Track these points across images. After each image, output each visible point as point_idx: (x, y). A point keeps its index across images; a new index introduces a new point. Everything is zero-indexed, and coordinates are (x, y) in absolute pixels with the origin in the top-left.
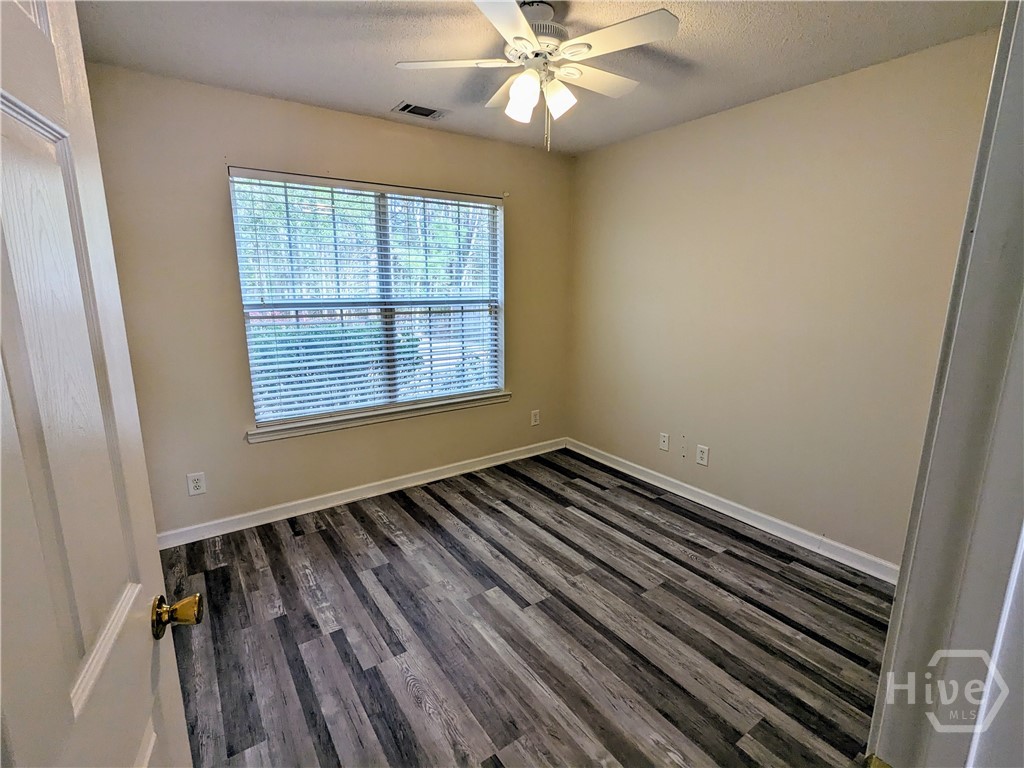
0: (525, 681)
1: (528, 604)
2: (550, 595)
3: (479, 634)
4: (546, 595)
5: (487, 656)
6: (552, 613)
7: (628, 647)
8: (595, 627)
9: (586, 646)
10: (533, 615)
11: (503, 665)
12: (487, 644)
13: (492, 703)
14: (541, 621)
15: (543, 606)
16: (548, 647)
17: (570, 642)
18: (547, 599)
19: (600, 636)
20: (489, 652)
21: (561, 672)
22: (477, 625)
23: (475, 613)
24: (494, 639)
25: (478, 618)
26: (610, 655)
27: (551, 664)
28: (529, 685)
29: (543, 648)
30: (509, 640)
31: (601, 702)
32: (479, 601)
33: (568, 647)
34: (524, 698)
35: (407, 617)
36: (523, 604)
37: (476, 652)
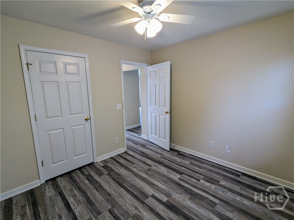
0: (148, 176)
1: (152, 196)
2: (145, 201)
3: (163, 185)
4: (146, 201)
5: (158, 180)
6: (144, 194)
7: (122, 187)
8: (130, 191)
9: (134, 186)
10: (149, 193)
11: (154, 179)
12: (159, 183)
13: (154, 173)
14: (146, 191)
15: (147, 197)
16: (144, 184)
17: (138, 186)
18: (146, 199)
19: (130, 189)
20: (158, 181)
21: (140, 179)
22: (164, 187)
23: (167, 191)
24: (158, 184)
25: (165, 189)
26: (128, 184)
27: (143, 181)
28: (147, 176)
29: (145, 184)
30: (154, 184)
31: (132, 175)
32: (168, 195)
33: (139, 185)
34: (147, 174)
35: (186, 187)
36: (153, 196)
37: (162, 181)
